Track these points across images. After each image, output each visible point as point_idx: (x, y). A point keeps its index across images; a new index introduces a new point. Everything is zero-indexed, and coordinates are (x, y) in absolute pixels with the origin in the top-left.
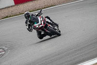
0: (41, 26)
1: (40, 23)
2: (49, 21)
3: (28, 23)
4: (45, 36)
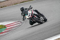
0: (29, 17)
1: (29, 15)
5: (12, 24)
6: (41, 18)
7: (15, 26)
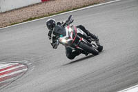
2: (82, 33)
3: (53, 35)
4: (78, 55)
5: (5, 69)
6: (93, 42)
7: (13, 73)
